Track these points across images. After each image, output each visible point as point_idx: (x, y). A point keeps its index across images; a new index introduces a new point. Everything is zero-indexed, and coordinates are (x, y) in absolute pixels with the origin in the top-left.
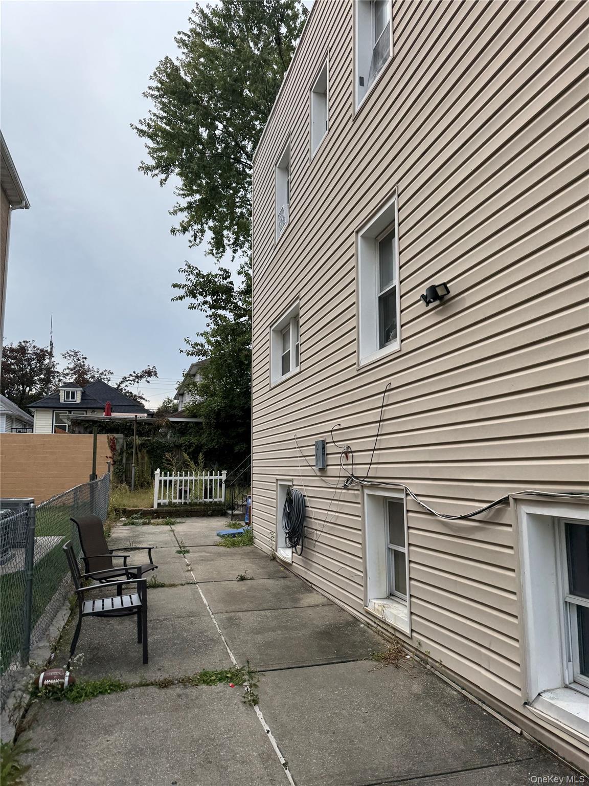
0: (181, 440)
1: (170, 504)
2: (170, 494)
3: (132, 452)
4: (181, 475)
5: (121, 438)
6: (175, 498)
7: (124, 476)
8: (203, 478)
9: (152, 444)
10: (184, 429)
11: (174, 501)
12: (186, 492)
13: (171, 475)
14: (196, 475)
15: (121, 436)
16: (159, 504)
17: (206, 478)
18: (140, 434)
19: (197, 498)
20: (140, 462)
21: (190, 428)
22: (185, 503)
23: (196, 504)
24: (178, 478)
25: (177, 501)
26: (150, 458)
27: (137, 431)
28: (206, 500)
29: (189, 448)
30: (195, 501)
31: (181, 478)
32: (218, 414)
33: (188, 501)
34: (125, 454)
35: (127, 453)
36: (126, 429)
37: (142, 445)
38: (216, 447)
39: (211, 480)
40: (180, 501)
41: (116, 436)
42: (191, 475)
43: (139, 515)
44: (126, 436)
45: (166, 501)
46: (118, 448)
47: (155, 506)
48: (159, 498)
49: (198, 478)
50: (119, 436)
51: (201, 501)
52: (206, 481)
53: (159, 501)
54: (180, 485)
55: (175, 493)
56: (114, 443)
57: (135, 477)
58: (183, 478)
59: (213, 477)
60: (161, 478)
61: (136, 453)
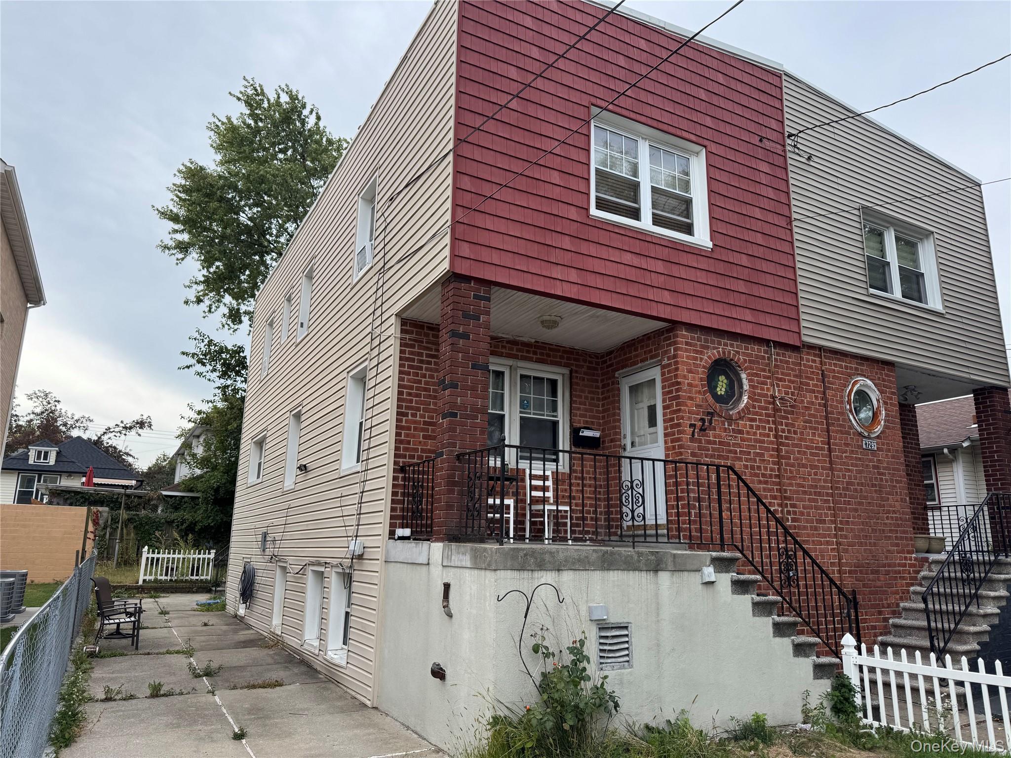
0: (173, 516)
1: (156, 580)
2: (156, 571)
3: (118, 527)
4: (169, 553)
5: (105, 512)
6: (161, 575)
7: (105, 552)
8: (191, 556)
9: (140, 519)
10: (178, 504)
11: (159, 578)
12: (172, 569)
13: (159, 553)
14: (184, 554)
15: (107, 509)
16: (144, 581)
17: (194, 556)
18: (128, 508)
19: (183, 575)
20: (125, 537)
21: (185, 503)
22: (171, 580)
23: (182, 581)
24: (166, 556)
25: (164, 578)
26: (137, 534)
27: (125, 504)
28: (192, 577)
29: (182, 525)
30: (182, 578)
31: (169, 556)
32: (217, 490)
33: (174, 578)
34: (108, 529)
35: (112, 528)
36: (112, 502)
37: (130, 520)
38: (212, 524)
39: (199, 559)
40: (166, 578)
41: (100, 509)
42: (179, 553)
43: (123, 590)
44: (112, 509)
45: (152, 578)
46: (101, 522)
47: (141, 582)
48: (145, 575)
49: (186, 556)
50: (104, 509)
51: (187, 578)
52: (194, 559)
53: (145, 578)
54: (168, 563)
55: (162, 571)
56: (97, 517)
57: (118, 554)
58: (171, 556)
59: (201, 556)
60: (148, 556)
61: (122, 529)
